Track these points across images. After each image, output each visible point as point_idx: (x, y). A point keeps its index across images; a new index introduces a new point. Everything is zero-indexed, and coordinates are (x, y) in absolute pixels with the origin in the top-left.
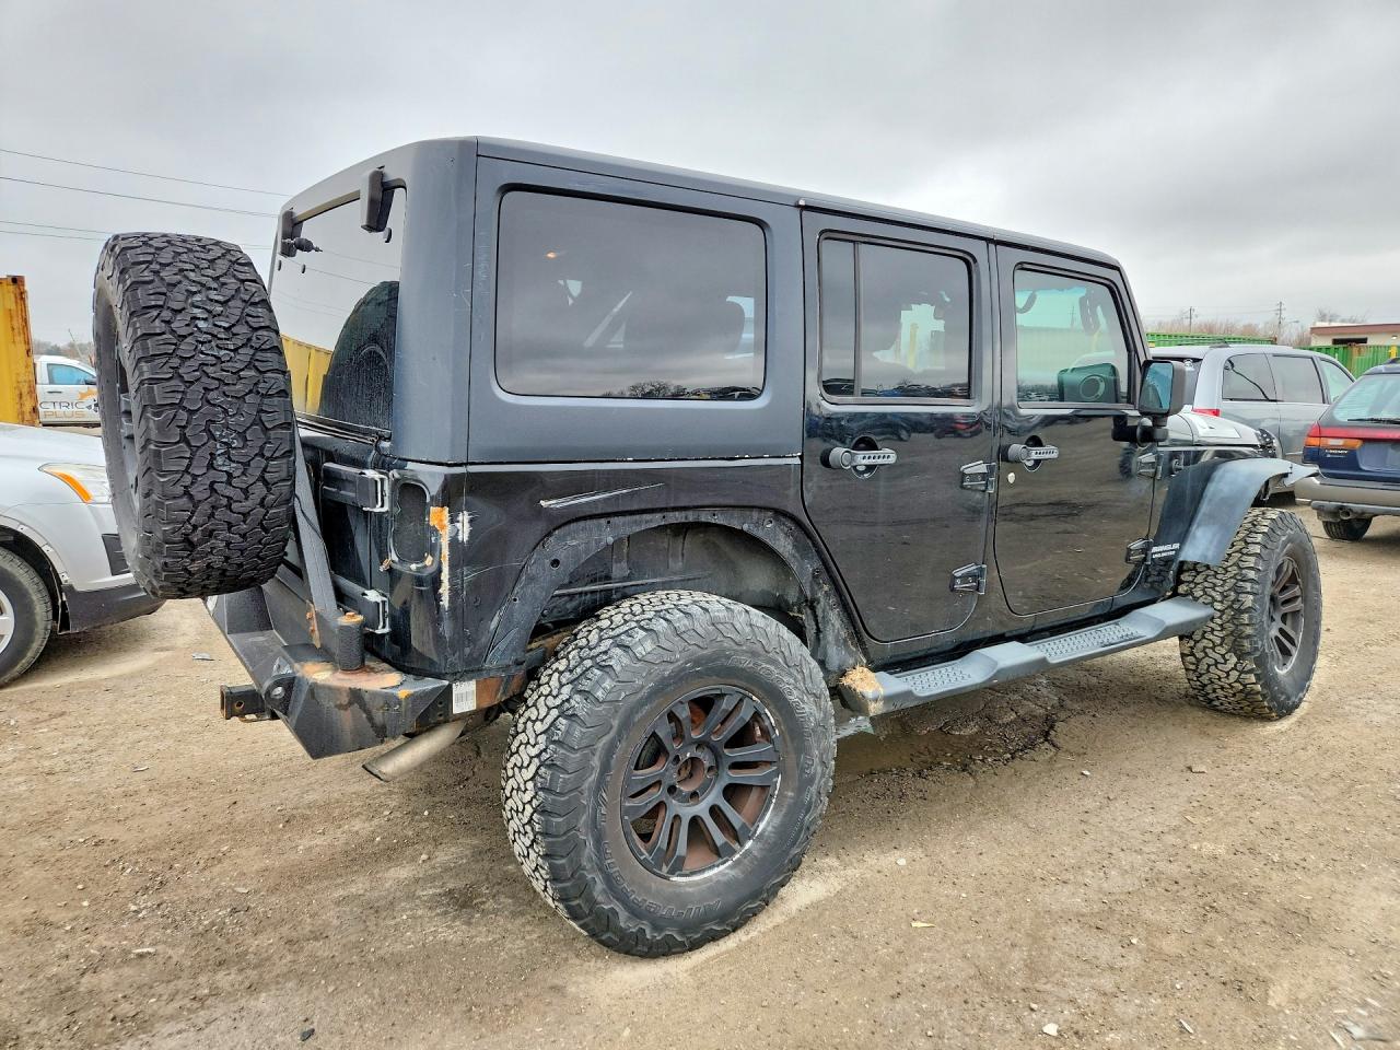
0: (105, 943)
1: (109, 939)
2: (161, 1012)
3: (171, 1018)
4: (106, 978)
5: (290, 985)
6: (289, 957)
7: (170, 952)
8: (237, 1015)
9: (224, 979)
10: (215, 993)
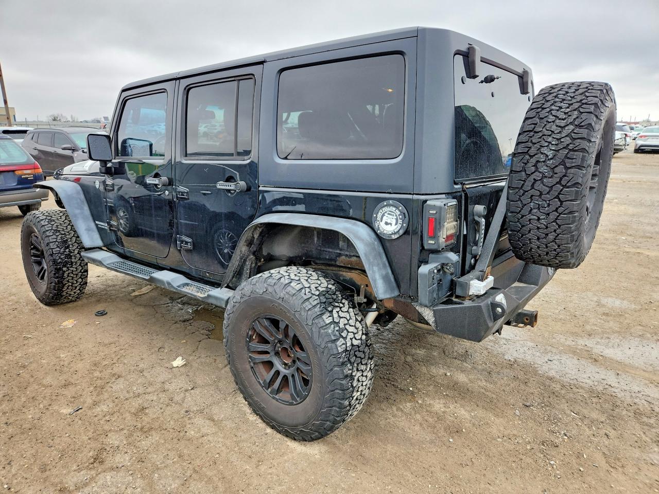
0: (587, 430)
1: (585, 430)
2: (584, 392)
3: (582, 388)
4: (594, 415)
5: (540, 372)
6: (532, 379)
7: (566, 408)
8: (564, 375)
9: (557, 387)
10: (563, 386)
